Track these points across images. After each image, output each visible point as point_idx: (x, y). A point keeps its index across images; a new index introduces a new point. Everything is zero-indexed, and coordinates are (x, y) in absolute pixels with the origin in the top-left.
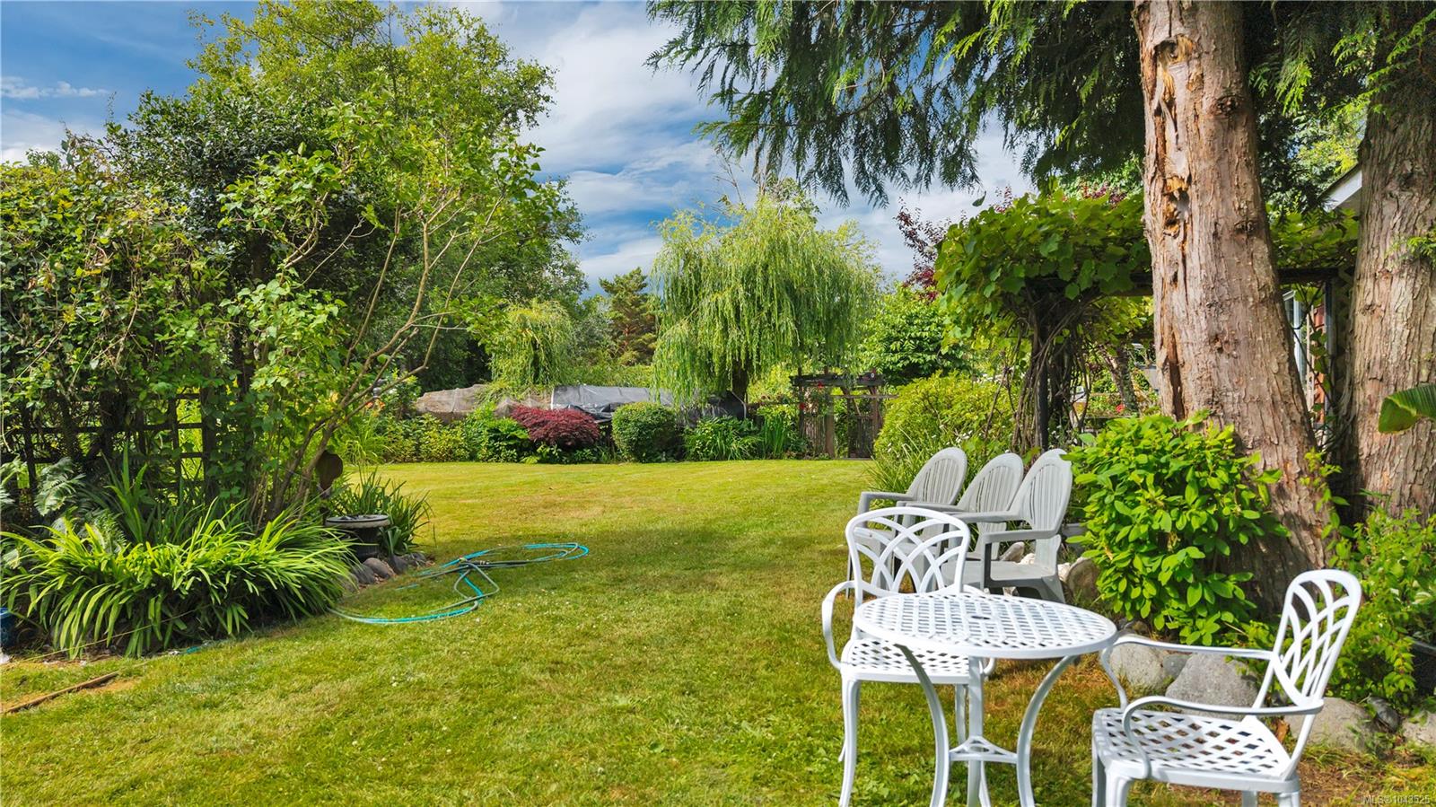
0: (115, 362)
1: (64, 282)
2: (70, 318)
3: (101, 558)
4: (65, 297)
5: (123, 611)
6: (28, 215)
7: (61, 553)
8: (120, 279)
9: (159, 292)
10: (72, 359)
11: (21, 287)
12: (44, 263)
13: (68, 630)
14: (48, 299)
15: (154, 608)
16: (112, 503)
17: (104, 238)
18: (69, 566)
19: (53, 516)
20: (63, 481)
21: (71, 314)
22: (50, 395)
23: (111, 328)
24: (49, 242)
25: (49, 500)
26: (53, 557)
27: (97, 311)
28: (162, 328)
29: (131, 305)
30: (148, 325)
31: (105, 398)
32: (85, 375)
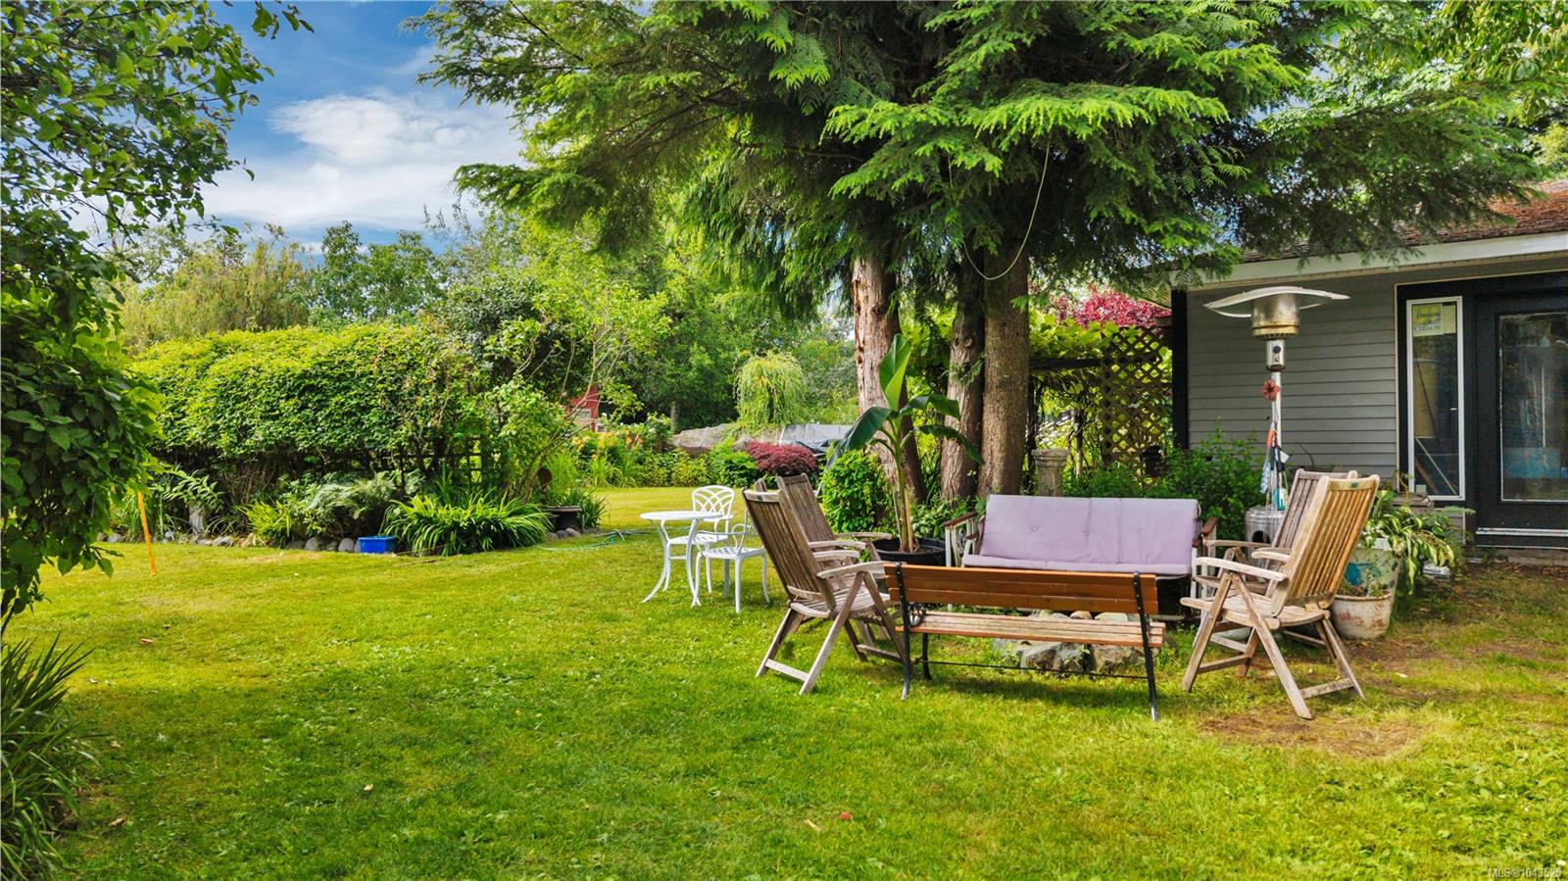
0: (438, 424)
1: (416, 386)
2: (419, 403)
3: (431, 513)
4: (417, 393)
5: (440, 536)
6: (402, 353)
7: (415, 510)
8: (441, 383)
9: (458, 389)
10: (420, 422)
11: (399, 388)
12: (408, 377)
13: (418, 544)
14: (410, 394)
15: (453, 536)
16: (438, 491)
17: (434, 364)
18: (419, 516)
19: (413, 495)
20: (417, 479)
21: (420, 401)
22: (411, 439)
23: (436, 408)
24: (411, 366)
25: (410, 488)
26: (412, 510)
27: (430, 400)
28: (459, 407)
29: (446, 396)
30: (453, 404)
31: (435, 440)
32: (426, 429)
